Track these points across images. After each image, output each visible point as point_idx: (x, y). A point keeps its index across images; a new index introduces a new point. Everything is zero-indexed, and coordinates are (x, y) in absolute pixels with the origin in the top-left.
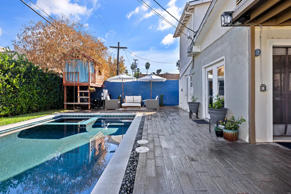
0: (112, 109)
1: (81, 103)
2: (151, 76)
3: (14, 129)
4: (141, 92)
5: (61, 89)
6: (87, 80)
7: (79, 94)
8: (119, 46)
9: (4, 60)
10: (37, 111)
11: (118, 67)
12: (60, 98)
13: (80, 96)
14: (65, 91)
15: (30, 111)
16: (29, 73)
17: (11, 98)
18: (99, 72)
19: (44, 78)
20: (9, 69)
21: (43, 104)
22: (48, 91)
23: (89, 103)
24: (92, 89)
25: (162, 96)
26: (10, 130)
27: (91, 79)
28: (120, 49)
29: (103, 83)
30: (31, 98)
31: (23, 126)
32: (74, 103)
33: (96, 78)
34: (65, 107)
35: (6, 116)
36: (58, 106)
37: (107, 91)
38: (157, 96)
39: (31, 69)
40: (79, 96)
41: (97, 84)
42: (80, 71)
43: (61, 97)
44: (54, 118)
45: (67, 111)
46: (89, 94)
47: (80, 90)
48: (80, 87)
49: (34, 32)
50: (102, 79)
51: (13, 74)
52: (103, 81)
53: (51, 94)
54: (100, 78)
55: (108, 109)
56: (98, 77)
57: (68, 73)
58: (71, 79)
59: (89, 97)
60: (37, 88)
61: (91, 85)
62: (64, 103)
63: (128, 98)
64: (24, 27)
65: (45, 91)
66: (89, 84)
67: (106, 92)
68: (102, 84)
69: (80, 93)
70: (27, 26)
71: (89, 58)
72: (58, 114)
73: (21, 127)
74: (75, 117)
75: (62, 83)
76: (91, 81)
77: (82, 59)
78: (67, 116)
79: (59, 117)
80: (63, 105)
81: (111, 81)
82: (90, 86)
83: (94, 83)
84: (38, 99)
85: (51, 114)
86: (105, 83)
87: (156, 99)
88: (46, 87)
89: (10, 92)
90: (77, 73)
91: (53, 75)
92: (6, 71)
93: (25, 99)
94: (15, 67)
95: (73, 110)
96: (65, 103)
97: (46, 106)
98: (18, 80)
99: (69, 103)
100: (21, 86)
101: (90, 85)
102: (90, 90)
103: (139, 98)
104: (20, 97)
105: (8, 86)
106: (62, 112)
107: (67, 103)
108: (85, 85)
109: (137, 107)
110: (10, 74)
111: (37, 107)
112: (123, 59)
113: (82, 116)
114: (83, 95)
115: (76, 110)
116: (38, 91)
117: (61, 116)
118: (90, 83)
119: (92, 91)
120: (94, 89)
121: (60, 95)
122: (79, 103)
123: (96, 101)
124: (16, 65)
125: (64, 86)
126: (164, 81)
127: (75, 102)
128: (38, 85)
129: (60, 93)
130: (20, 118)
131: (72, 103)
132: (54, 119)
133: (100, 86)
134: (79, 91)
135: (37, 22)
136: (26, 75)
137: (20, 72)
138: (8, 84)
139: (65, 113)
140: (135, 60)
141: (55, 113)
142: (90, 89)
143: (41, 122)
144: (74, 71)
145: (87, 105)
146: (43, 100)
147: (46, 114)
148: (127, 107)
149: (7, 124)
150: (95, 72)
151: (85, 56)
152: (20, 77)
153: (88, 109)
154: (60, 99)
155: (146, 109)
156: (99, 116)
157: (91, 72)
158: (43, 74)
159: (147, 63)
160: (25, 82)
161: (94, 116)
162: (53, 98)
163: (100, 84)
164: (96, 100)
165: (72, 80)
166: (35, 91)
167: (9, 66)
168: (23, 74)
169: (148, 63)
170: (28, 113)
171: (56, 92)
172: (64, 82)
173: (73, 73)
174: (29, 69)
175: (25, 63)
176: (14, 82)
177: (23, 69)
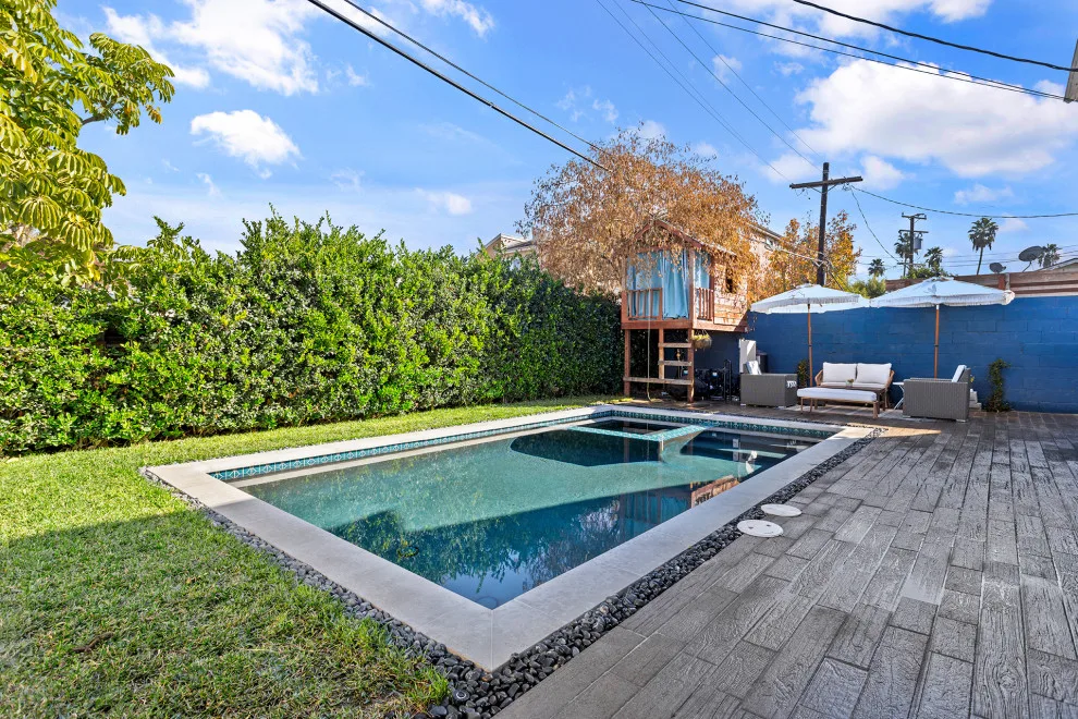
0: (764, 406)
1: (669, 381)
2: (934, 287)
3: (506, 431)
4: (893, 347)
5: (618, 340)
6: (685, 313)
7: (661, 352)
8: (825, 176)
9: (494, 273)
10: (558, 395)
11: (820, 257)
12: (613, 363)
13: (665, 359)
14: (627, 345)
15: (544, 394)
16: (542, 299)
17: (506, 360)
18: (729, 282)
19: (575, 310)
20: (502, 294)
21: (573, 379)
22: (584, 345)
23: (691, 383)
24: (701, 337)
25: (1001, 368)
26: (497, 432)
27: (696, 306)
28: (829, 187)
29: (744, 319)
30: (545, 362)
31: (522, 428)
32: (648, 380)
33: (716, 301)
34: (627, 390)
35: (497, 401)
36: (610, 385)
37: (752, 344)
38: (961, 368)
39: (545, 290)
40: (661, 358)
41: (717, 320)
42: (664, 285)
43: (618, 361)
44: (591, 417)
45: (629, 400)
46: (691, 355)
47: (665, 341)
48: (665, 331)
49: (559, 190)
50: (738, 305)
51: (509, 304)
52: (745, 311)
53: (591, 353)
54: (731, 303)
55: (752, 406)
56: (722, 300)
57: (634, 293)
58: (642, 311)
59: (690, 364)
60: (559, 337)
61: (697, 324)
62: (624, 379)
63: (832, 371)
64: (537, 184)
65: (577, 343)
66: (692, 324)
67: (748, 347)
68: (737, 323)
69: (665, 349)
70: (545, 181)
71: (689, 244)
72: (603, 406)
73: (518, 428)
74: (646, 418)
75: (620, 321)
76: (696, 314)
77: (669, 249)
78: (633, 415)
79: (607, 416)
80: (622, 383)
81: (769, 312)
82: (695, 330)
83: (710, 320)
84: (561, 365)
85: (588, 406)
86: (750, 316)
87: (955, 379)
88: (579, 335)
89: (503, 347)
90: (657, 291)
91: (596, 299)
92: (498, 298)
93: (533, 362)
94: (513, 287)
95: (645, 398)
96: (627, 378)
97: (580, 383)
98: (518, 318)
99: (636, 380)
100: (526, 331)
101: (695, 327)
102: (694, 342)
103: (880, 374)
104: (524, 358)
105: (501, 333)
106: (617, 402)
107: (630, 379)
108: (680, 325)
109: (862, 405)
110: (503, 304)
111: (558, 385)
112: (845, 225)
113: (663, 418)
114: (678, 355)
115: (653, 400)
116: (561, 343)
117: (612, 413)
118: (695, 320)
119: (698, 345)
120: (707, 337)
121: (614, 357)
122: (662, 379)
123: (715, 378)
124: (516, 283)
125: (624, 331)
126: (1008, 302)
127: (651, 376)
128: (560, 329)
129: (614, 349)
130: (521, 409)
131: (643, 380)
132: (592, 419)
133: (732, 329)
134: (662, 345)
135: (563, 165)
136: (537, 305)
137: (523, 300)
138: (500, 328)
139: (624, 405)
140: (912, 219)
141: (599, 403)
142: (694, 337)
143: (562, 421)
144: (649, 285)
145: (686, 387)
146: (574, 367)
147: (578, 404)
148: (822, 403)
149: (496, 417)
150: (712, 286)
151: (678, 240)
152: (523, 311)
153: (686, 400)
154: (614, 367)
155: (904, 414)
156: (713, 422)
157: (698, 285)
158: (573, 300)
159: (978, 224)
160: (532, 323)
161: (696, 422)
162: (598, 362)
163: (730, 321)
164: (715, 374)
165: (644, 314)
166: (554, 343)
167: (501, 286)
168: (528, 304)
169: (985, 221)
170: (539, 397)
171: (605, 347)
172: (624, 319)
173: (647, 291)
174: (540, 290)
175: (535, 275)
176: (511, 323)
177: (529, 291)
